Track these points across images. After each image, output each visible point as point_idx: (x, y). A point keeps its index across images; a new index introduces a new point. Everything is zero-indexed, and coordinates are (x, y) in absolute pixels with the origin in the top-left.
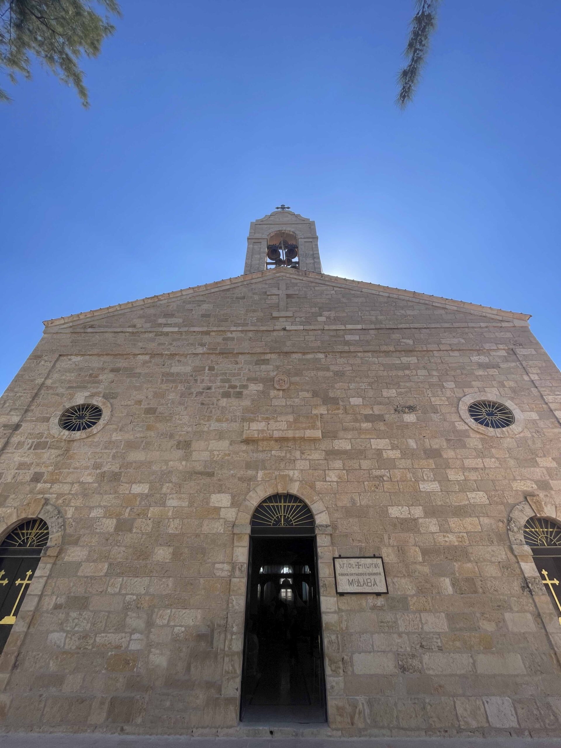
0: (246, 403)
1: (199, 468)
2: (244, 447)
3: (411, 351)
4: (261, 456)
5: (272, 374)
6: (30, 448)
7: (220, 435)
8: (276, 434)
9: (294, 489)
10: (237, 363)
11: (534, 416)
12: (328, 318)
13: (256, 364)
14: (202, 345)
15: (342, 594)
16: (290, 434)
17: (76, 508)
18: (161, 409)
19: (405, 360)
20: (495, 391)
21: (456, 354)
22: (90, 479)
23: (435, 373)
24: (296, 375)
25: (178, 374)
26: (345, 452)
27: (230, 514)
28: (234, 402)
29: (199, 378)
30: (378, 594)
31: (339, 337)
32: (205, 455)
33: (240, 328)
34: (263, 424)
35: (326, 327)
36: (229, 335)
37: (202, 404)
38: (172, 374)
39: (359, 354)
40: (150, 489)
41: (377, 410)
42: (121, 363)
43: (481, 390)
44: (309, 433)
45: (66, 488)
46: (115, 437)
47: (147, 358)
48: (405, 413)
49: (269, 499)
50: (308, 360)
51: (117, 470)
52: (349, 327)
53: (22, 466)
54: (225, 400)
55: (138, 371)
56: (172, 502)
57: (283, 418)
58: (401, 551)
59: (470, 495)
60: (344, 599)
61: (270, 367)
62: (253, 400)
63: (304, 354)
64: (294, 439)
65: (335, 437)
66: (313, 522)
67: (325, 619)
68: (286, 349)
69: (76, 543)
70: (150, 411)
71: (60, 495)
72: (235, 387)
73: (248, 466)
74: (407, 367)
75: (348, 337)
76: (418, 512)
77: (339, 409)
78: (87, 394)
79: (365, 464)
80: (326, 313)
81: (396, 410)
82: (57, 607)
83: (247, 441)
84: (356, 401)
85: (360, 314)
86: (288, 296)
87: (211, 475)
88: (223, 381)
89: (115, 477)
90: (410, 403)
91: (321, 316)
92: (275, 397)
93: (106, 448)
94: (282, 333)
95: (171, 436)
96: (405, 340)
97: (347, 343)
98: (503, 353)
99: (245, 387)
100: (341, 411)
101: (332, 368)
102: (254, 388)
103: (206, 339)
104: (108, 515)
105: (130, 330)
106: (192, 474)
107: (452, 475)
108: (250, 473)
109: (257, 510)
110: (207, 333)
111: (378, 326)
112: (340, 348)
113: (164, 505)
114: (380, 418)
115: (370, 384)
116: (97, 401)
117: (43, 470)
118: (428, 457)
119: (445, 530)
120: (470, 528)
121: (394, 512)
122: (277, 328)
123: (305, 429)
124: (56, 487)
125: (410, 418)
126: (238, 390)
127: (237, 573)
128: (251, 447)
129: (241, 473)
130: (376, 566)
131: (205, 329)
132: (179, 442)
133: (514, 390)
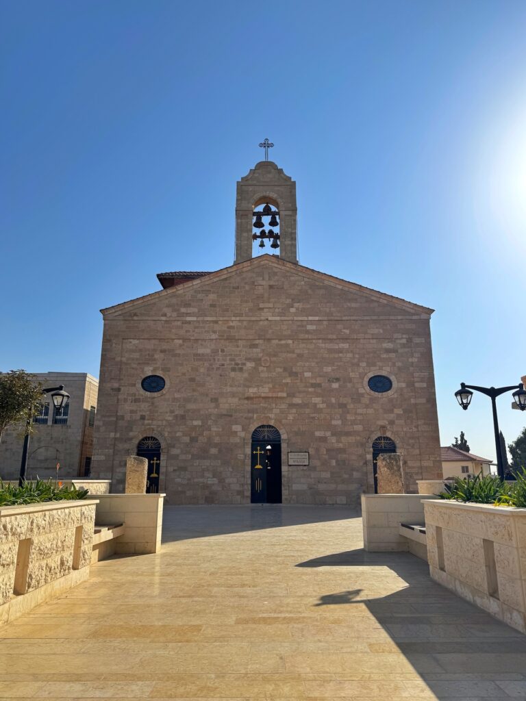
0: (246, 375)
1: (225, 412)
2: (246, 402)
3: (346, 339)
4: (255, 406)
5: (261, 355)
6: (132, 402)
7: (233, 395)
8: (263, 395)
9: (272, 423)
10: (238, 347)
11: (404, 385)
12: (297, 309)
13: (250, 348)
14: (214, 332)
15: (290, 465)
16: (270, 395)
17: (169, 432)
18: (197, 378)
19: (341, 345)
20: (388, 369)
21: (375, 341)
22: (171, 418)
23: (357, 356)
24: (275, 356)
25: (203, 354)
26: (298, 405)
27: (243, 434)
28: (238, 374)
29: (216, 358)
30: (305, 465)
31: (303, 326)
32: (227, 406)
33: (238, 319)
34: (256, 389)
35: (296, 318)
36: (231, 324)
37: (221, 376)
38: (199, 355)
39: (314, 341)
40: (202, 423)
41: (318, 380)
42: (165, 346)
43: (381, 368)
44: (280, 395)
45: (160, 423)
46: (177, 395)
47: (181, 341)
48: (333, 382)
49: (260, 427)
50: (281, 345)
51: (183, 413)
52: (310, 318)
53: (132, 412)
54: (233, 373)
55: (177, 352)
56: (214, 429)
57: (267, 386)
58: (317, 450)
59: (355, 427)
60: (290, 467)
61: (258, 350)
62: (249, 374)
63: (280, 340)
64: (272, 397)
65: (294, 396)
66: (280, 437)
67: (283, 473)
68: (268, 336)
69: (174, 447)
70: (192, 380)
71: (158, 426)
72: (237, 364)
73: (249, 411)
74: (340, 351)
75: (309, 327)
76: (328, 434)
77: (297, 379)
78: (151, 368)
79: (307, 411)
80: (296, 305)
81: (329, 381)
82: (174, 470)
83: (248, 398)
84: (307, 374)
86: (271, 287)
87: (231, 416)
88: (231, 360)
89: (183, 417)
90: (338, 376)
91: (292, 307)
92: (262, 371)
93: (173, 402)
94: (266, 323)
95: (207, 395)
96: (345, 331)
97: (308, 332)
98: (404, 341)
99: (244, 364)
100: (299, 381)
101: (296, 351)
102: (250, 365)
103: (217, 327)
104: (185, 435)
105: (164, 318)
106: (221, 416)
107: (349, 417)
108: (250, 415)
109: (254, 432)
110: (216, 322)
111: (330, 318)
113: (210, 430)
114: (319, 385)
115: (317, 363)
116: (159, 373)
117: (144, 414)
118: (340, 408)
119: (338, 441)
120: (350, 441)
121: (318, 434)
122: (262, 318)
123: (278, 392)
124: (155, 422)
125: (335, 385)
126: (240, 366)
127: (247, 458)
128: (250, 402)
129: (246, 415)
130: (306, 455)
131: (215, 319)
132: (212, 399)
133: (399, 368)
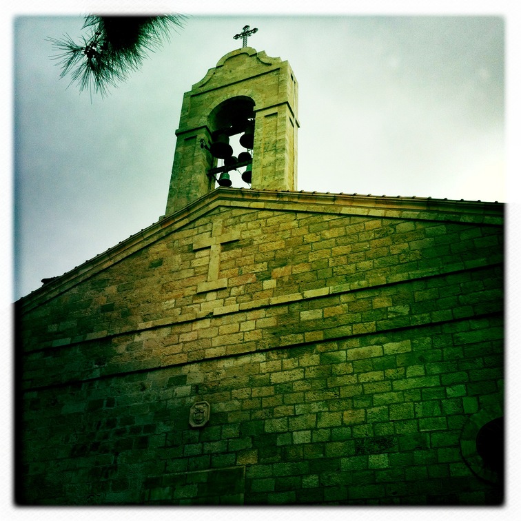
3: (403, 329)
5: (189, 401)
12: (279, 280)
14: (101, 363)
25: (70, 417)
31: (291, 316)
33: (150, 324)
35: (274, 301)
38: (64, 419)
39: (319, 347)
48: (372, 452)
50: (241, 369)
63: (237, 357)
68: (210, 354)
75: (306, 315)
80: (278, 272)
81: (359, 448)
85: (330, 265)
86: (225, 246)
90: (384, 433)
91: (269, 278)
94: (208, 322)
96: (396, 309)
97: (302, 328)
102: (163, 428)
112: (289, 339)
122: (201, 313)
125: (379, 461)
